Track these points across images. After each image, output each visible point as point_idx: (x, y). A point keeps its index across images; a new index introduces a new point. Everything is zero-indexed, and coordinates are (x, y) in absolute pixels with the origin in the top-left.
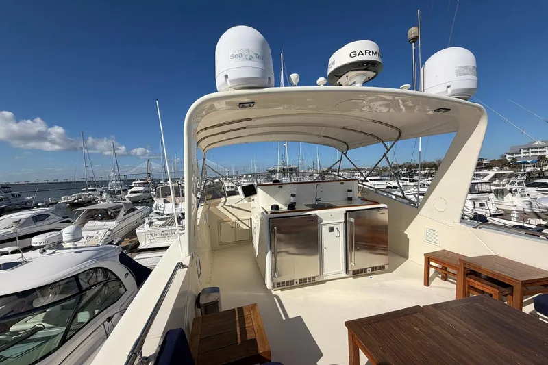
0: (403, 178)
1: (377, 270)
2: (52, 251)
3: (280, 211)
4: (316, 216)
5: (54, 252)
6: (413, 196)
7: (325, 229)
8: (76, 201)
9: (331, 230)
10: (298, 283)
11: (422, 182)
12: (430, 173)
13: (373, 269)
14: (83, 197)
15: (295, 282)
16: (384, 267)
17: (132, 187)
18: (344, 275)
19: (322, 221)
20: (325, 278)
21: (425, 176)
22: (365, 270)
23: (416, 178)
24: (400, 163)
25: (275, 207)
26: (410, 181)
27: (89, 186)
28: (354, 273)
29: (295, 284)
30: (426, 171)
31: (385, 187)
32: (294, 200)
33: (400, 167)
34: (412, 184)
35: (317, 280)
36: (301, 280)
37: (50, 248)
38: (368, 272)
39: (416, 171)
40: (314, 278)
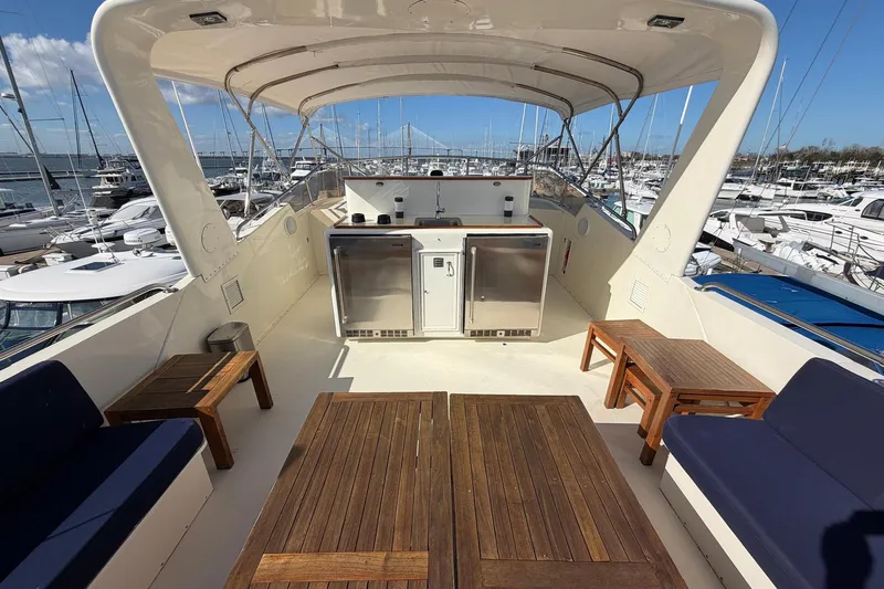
0: (784, 180)
1: (513, 334)
2: (149, 253)
3: (367, 224)
4: (410, 239)
5: (151, 255)
6: (777, 218)
7: (428, 262)
8: (222, 187)
9: (439, 263)
10: (379, 336)
11: (824, 191)
12: (853, 172)
13: (508, 333)
14: (230, 181)
15: (374, 333)
16: (528, 332)
17: (294, 170)
18: (460, 335)
19: (422, 247)
20: (426, 335)
21: (840, 178)
22: (494, 333)
23: (814, 180)
24: (793, 149)
25: (359, 218)
26: (796, 187)
27: (237, 165)
28: (473, 334)
29: (375, 336)
30: (844, 169)
31: (735, 195)
32: (399, 208)
33: (791, 157)
34: (800, 193)
35: (410, 335)
36: (383, 332)
37: (147, 249)
38: (498, 335)
39: (821, 166)
40: (405, 332)
